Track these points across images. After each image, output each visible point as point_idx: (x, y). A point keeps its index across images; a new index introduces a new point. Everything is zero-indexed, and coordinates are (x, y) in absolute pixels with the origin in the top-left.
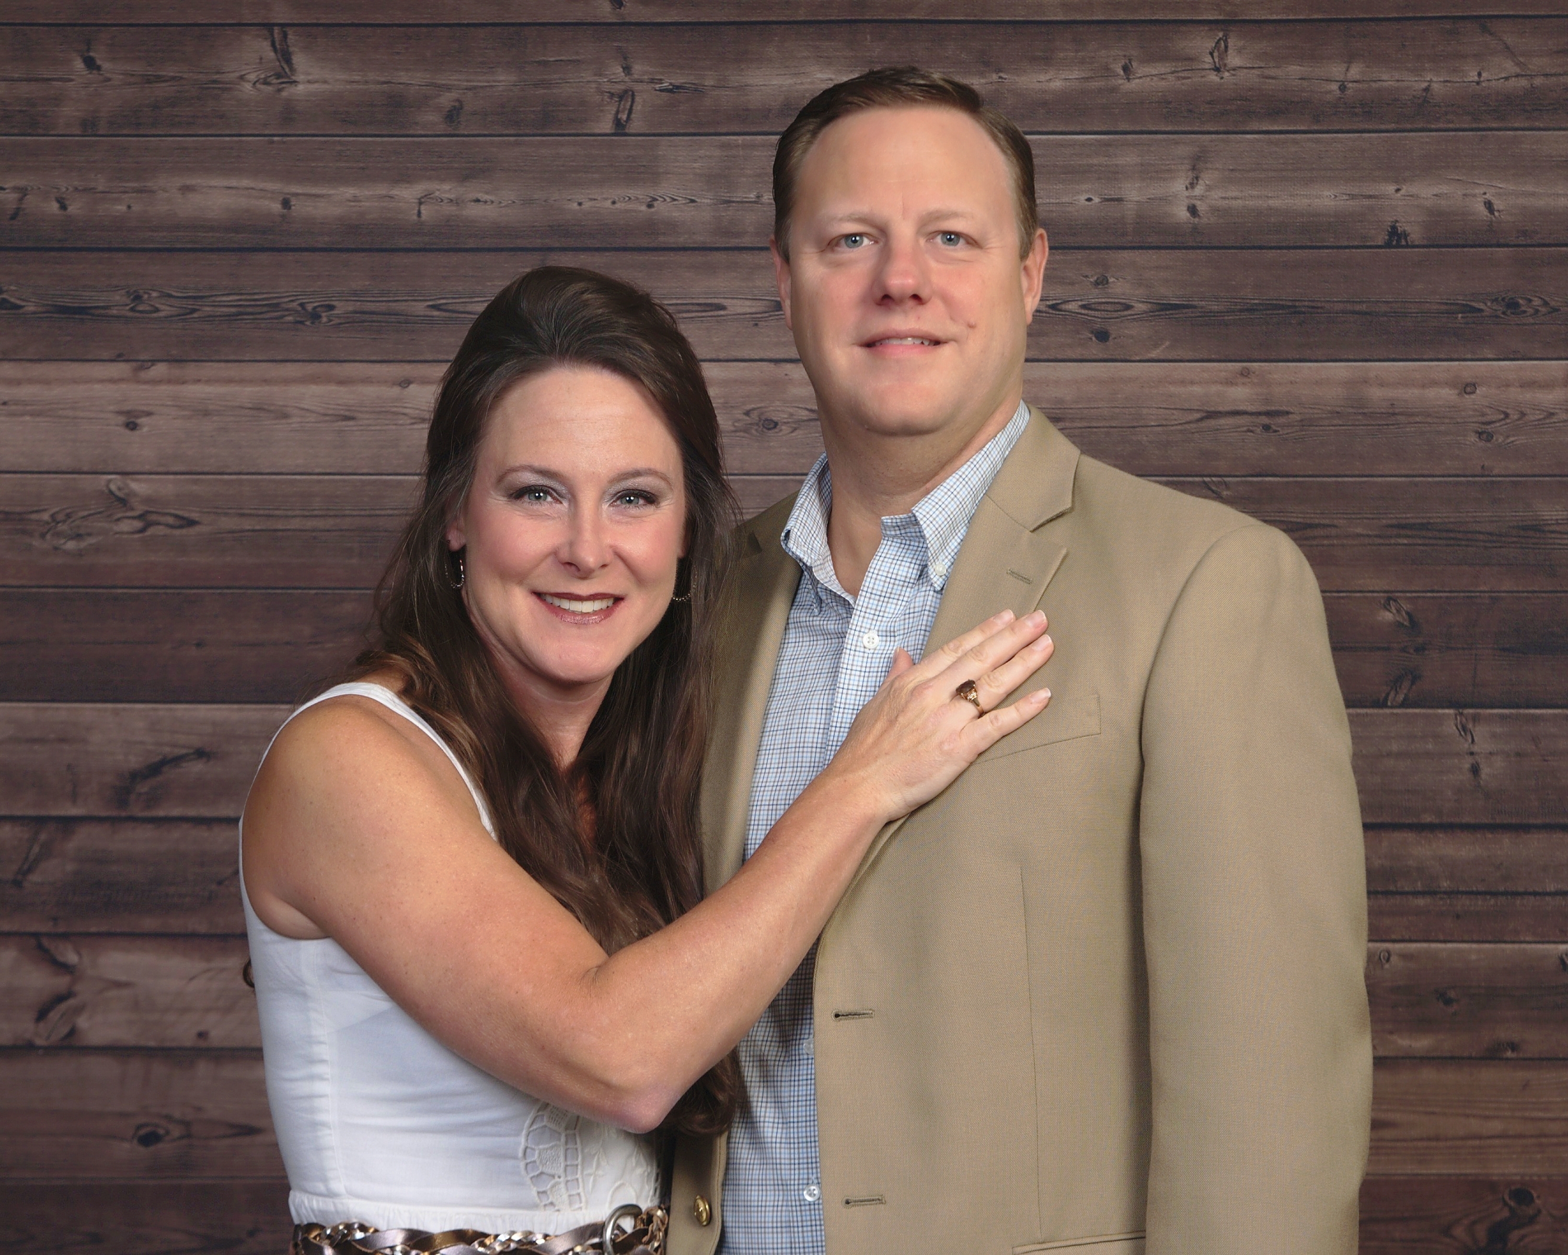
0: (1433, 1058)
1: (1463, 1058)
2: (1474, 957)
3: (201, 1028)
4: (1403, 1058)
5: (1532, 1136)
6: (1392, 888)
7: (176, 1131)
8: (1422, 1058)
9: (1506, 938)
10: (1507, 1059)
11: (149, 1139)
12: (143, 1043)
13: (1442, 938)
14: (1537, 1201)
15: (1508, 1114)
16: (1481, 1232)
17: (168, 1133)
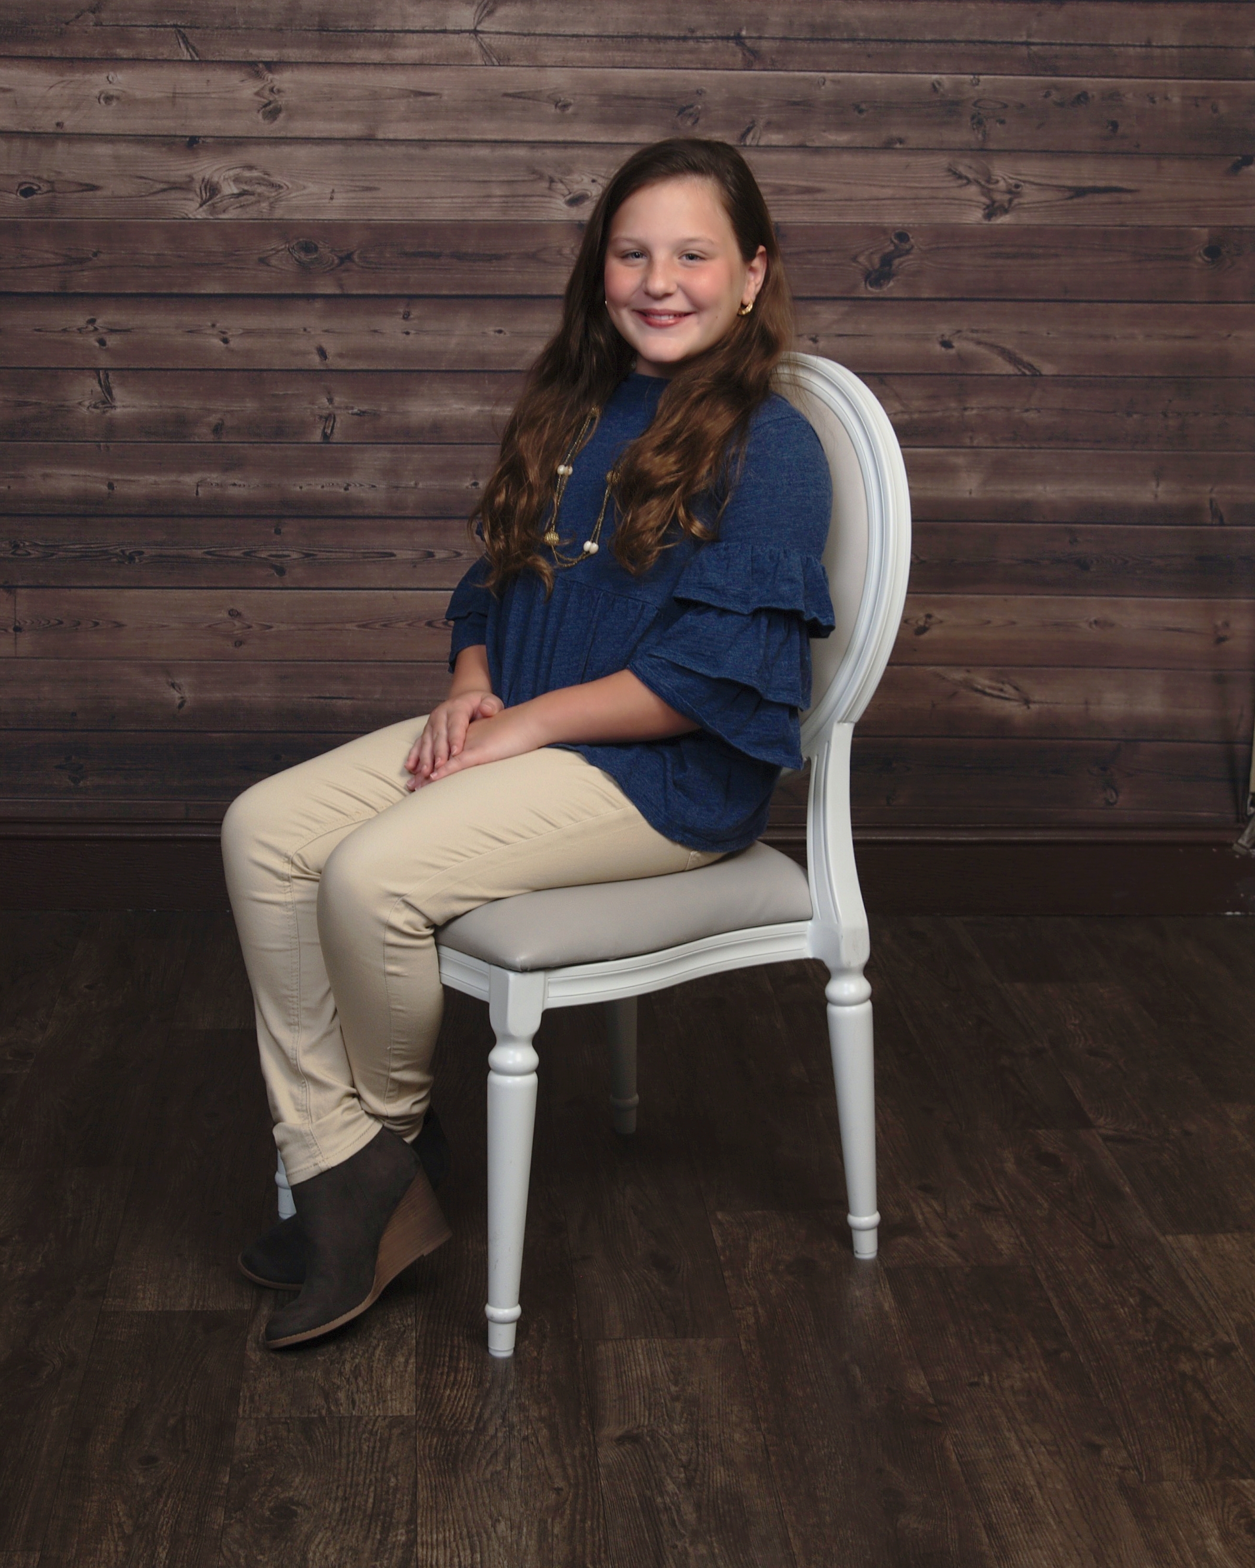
0: (850, 148)
1: (869, 148)
2: (878, 82)
3: (60, 120)
4: (831, 147)
5: (910, 199)
6: (827, 36)
7: (45, 188)
8: (843, 148)
9: (898, 70)
10: (896, 149)
11: (27, 192)
12: (21, 129)
13: (858, 69)
14: (912, 240)
15: (895, 184)
16: (876, 260)
17: (40, 188)
